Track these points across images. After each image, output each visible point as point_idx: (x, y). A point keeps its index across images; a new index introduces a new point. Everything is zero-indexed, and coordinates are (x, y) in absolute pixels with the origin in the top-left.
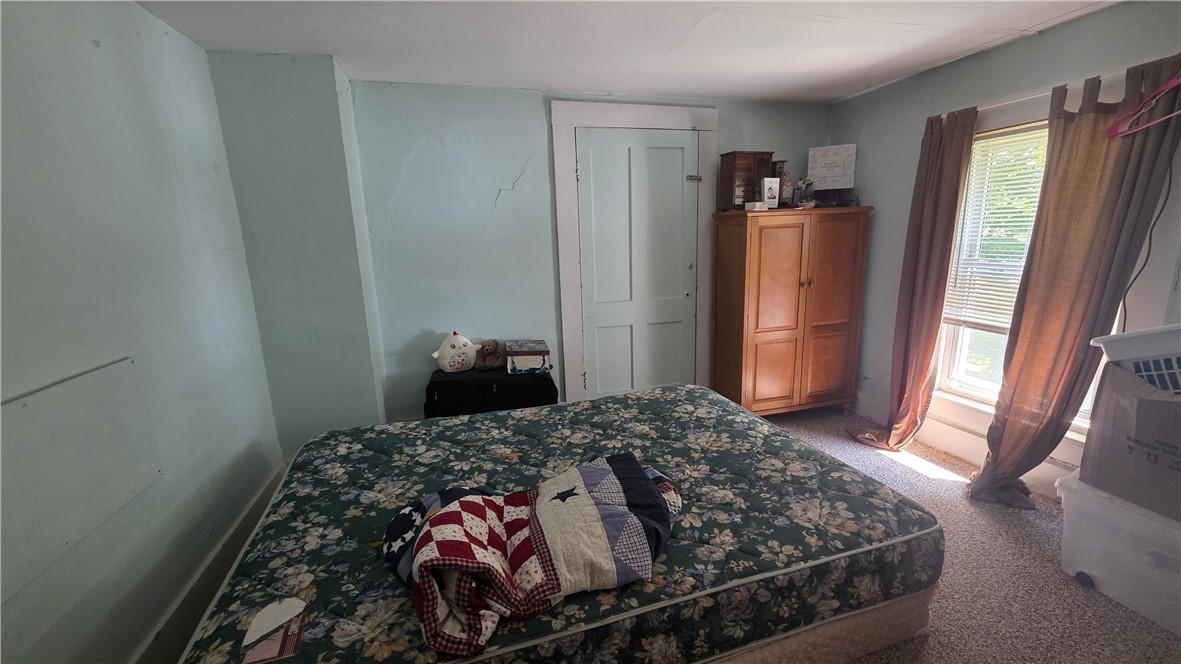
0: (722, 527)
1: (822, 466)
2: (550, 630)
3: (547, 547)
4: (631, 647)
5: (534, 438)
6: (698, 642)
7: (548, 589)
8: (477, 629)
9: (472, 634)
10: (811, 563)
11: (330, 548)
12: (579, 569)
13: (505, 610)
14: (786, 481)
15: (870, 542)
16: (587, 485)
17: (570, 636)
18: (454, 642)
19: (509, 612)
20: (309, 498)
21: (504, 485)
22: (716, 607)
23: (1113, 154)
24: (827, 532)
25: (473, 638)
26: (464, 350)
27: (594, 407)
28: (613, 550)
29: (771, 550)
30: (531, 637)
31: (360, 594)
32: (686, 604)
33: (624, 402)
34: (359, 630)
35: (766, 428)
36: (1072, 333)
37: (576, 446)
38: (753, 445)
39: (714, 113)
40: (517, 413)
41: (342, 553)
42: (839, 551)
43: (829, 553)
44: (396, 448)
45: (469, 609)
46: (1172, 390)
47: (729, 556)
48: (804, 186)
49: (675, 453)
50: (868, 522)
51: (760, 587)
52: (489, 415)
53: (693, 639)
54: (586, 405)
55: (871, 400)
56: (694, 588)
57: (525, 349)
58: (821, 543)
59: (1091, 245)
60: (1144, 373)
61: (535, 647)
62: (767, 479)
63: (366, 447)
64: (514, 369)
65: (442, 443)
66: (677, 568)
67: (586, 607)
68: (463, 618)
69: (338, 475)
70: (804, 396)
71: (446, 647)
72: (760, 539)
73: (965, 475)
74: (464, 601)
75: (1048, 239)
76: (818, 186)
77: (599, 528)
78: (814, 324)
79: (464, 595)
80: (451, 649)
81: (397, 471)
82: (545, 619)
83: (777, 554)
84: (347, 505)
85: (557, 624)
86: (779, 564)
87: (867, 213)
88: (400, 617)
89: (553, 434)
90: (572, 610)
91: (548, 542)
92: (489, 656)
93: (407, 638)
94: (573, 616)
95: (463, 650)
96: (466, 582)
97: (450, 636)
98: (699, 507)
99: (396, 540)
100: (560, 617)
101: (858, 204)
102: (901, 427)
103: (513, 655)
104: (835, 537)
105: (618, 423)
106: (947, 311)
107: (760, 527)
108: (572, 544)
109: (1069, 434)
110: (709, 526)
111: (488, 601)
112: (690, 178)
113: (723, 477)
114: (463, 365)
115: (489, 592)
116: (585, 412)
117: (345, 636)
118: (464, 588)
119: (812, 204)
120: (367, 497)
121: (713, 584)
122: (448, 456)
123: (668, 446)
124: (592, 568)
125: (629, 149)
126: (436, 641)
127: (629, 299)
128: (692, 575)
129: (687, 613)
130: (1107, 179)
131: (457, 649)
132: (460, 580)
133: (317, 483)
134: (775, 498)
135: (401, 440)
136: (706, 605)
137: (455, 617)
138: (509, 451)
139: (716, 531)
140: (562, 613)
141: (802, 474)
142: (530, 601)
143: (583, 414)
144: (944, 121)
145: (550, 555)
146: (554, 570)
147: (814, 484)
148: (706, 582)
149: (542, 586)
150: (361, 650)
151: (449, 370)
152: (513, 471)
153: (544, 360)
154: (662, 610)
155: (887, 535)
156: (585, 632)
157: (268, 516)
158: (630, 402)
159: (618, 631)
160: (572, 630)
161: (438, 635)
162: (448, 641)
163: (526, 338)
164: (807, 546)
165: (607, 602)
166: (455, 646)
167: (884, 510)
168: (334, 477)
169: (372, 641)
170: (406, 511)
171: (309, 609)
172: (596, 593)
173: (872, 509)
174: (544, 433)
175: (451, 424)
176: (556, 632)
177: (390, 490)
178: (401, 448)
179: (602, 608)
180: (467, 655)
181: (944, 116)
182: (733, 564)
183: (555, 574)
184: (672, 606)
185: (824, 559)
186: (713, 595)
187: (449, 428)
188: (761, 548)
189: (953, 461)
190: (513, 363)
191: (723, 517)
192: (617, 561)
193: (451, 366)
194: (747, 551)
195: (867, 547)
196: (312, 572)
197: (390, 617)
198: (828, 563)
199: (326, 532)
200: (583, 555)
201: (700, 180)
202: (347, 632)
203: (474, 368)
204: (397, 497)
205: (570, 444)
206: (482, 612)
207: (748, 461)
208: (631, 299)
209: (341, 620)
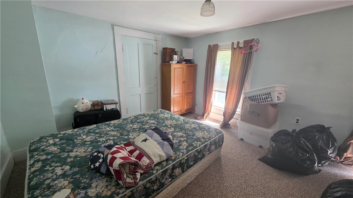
0: (183, 141)
1: (198, 124)
2: (153, 174)
3: (147, 154)
4: (172, 173)
5: (121, 128)
6: (185, 168)
7: (152, 163)
8: (136, 178)
9: (135, 180)
10: (204, 145)
11: (68, 172)
12: (157, 157)
13: (142, 171)
14: (192, 129)
15: (213, 138)
16: (150, 137)
17: (159, 174)
18: (131, 183)
19: (143, 172)
20: (46, 159)
21: (120, 142)
22: (188, 159)
23: (242, 57)
24: (205, 138)
25: (136, 181)
26: (87, 104)
27: (136, 118)
28: (163, 151)
29: (195, 143)
30: (149, 177)
31: (90, 181)
32: (182, 159)
33: (144, 115)
34: (97, 190)
35: (182, 118)
36: (237, 92)
37: (136, 129)
38: (181, 122)
39: (160, 37)
40: (112, 122)
41: (74, 172)
42: (208, 141)
43: (206, 142)
44: (74, 138)
45: (133, 173)
46: (254, 102)
47: (187, 147)
48: (182, 58)
49: (164, 126)
50: (211, 134)
51: (196, 152)
52: (103, 124)
53: (184, 167)
54: (133, 117)
55: (198, 109)
56: (183, 155)
57: (109, 103)
58: (204, 140)
59: (239, 75)
60: (250, 99)
61: (151, 179)
62: (188, 129)
63: (61, 140)
64: (106, 109)
65: (91, 134)
66: (177, 152)
67: (160, 166)
68: (131, 176)
69: (55, 150)
70: (184, 110)
71: (129, 185)
72: (192, 142)
73: (219, 123)
74: (132, 171)
75: (232, 73)
76: (185, 58)
77: (158, 146)
78: (186, 92)
79: (131, 170)
80: (130, 185)
81: (79, 145)
82: (151, 171)
83: (197, 144)
84: (66, 158)
85: (154, 172)
86: (198, 146)
87: (196, 65)
88: (108, 183)
89: (127, 126)
90: (157, 167)
91: (147, 152)
92: (140, 184)
93: (114, 187)
94: (158, 169)
95: (134, 185)
96: (131, 166)
97: (129, 182)
98: (176, 138)
99: (96, 163)
100: (154, 170)
101: (194, 63)
102: (206, 115)
103: (146, 182)
104: (206, 138)
105: (145, 121)
106: (214, 88)
107: (191, 140)
108: (154, 151)
109: (236, 112)
110: (180, 141)
111: (137, 170)
112: (155, 53)
113: (178, 130)
114: (87, 109)
115: (137, 168)
116: (134, 119)
117: (93, 193)
118: (131, 168)
119: (185, 63)
120: (72, 154)
121: (186, 154)
122: (96, 137)
123: (162, 125)
124: (160, 156)
125: (138, 43)
126: (126, 184)
127: (139, 86)
128: (181, 153)
129: (182, 161)
130: (241, 62)
131: (132, 185)
132: (130, 166)
133: (48, 154)
134: (192, 133)
135: (75, 135)
136: (186, 159)
137: (128, 177)
138: (116, 133)
139: (182, 142)
140: (155, 169)
141: (195, 127)
142: (148, 167)
143: (133, 120)
144: (212, 46)
145: (149, 155)
146: (151, 158)
147: (198, 128)
148: (185, 153)
149: (150, 163)
150: (101, 195)
151: (82, 111)
152: (120, 138)
153: (116, 106)
154: (178, 162)
155: (215, 136)
156: (162, 172)
157: (30, 169)
158: (146, 115)
159: (169, 169)
160: (159, 172)
161: (126, 183)
162: (129, 183)
163: (109, 99)
164: (202, 141)
165: (165, 163)
166: (131, 184)
167: (213, 131)
168: (53, 151)
169: (103, 191)
170: (96, 154)
171: (73, 190)
172: (161, 162)
173: (211, 131)
174: (124, 126)
175: (91, 128)
176: (155, 174)
177: (80, 151)
178: (76, 138)
179: (164, 165)
180: (135, 186)
181: (212, 45)
182: (189, 148)
183: (152, 160)
184: (179, 161)
185: (206, 143)
186: (187, 156)
187: (91, 129)
188: (193, 144)
189: (216, 121)
190: (106, 107)
191: (182, 139)
192: (165, 153)
193: (82, 110)
194: (191, 145)
195: (213, 139)
196: (66, 180)
197: (105, 184)
198: (207, 144)
199: (62, 168)
200: (157, 153)
201: (157, 54)
202: (92, 192)
203: (90, 110)
204: (84, 152)
205: (133, 128)
206: (137, 173)
207: (182, 126)
208: (140, 87)
209: (88, 190)
